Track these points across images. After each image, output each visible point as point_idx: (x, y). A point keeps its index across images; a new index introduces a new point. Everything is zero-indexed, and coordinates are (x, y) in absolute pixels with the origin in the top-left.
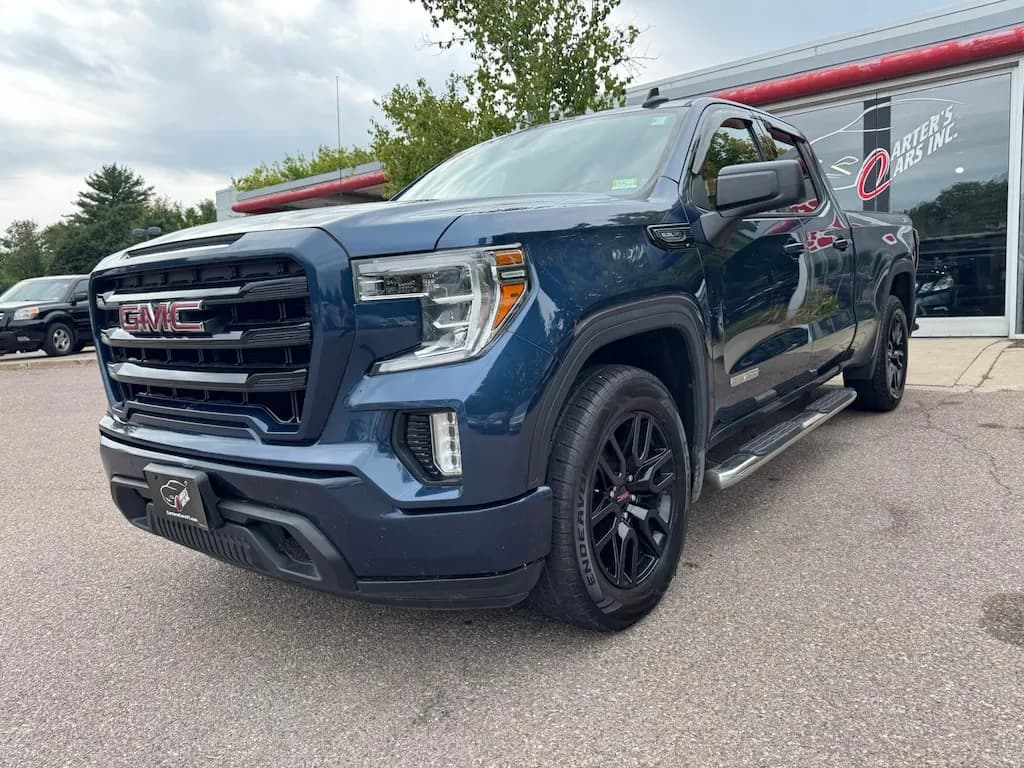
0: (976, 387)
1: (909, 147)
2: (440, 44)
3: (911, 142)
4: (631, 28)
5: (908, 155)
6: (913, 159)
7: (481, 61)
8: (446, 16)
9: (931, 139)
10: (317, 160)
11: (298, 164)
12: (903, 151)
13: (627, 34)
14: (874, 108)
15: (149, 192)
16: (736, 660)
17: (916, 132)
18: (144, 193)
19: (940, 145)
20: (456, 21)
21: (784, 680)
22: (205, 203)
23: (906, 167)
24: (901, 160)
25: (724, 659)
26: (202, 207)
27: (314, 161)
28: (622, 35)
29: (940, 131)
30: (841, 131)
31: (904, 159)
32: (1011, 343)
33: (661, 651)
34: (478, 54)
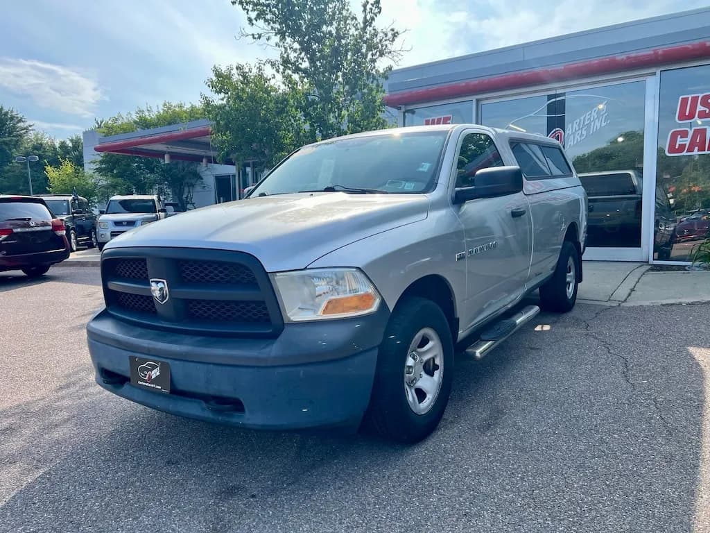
0: (623, 302)
1: (577, 129)
2: (253, 35)
3: (579, 125)
4: (393, 30)
5: (577, 133)
6: (580, 137)
7: (283, 49)
8: (258, 17)
9: (593, 123)
10: (162, 112)
11: (147, 114)
12: (574, 131)
13: (390, 35)
14: (554, 100)
15: (30, 128)
17: (582, 118)
18: (26, 128)
19: (598, 128)
20: (266, 20)
22: (74, 138)
23: (575, 142)
24: (572, 137)
25: (429, 523)
26: (72, 141)
27: (159, 112)
28: (386, 35)
29: (598, 118)
30: (532, 114)
31: (574, 136)
32: (650, 267)
33: (387, 518)
34: (281, 44)
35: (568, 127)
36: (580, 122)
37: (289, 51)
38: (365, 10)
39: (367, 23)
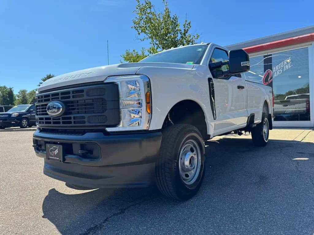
0: (300, 141)
2: (141, 39)
5: (278, 71)
8: (142, 32)
9: (285, 67)
12: (276, 70)
13: (196, 37)
14: (267, 57)
16: (193, 220)
17: (280, 65)
19: (288, 68)
20: (145, 33)
21: (206, 227)
23: (277, 75)
24: (276, 73)
25: (190, 219)
29: (287, 64)
30: (257, 64)
31: (277, 72)
34: (152, 43)
35: (274, 69)
36: (279, 66)
37: (155, 45)
38: (185, 27)
39: (186, 32)
